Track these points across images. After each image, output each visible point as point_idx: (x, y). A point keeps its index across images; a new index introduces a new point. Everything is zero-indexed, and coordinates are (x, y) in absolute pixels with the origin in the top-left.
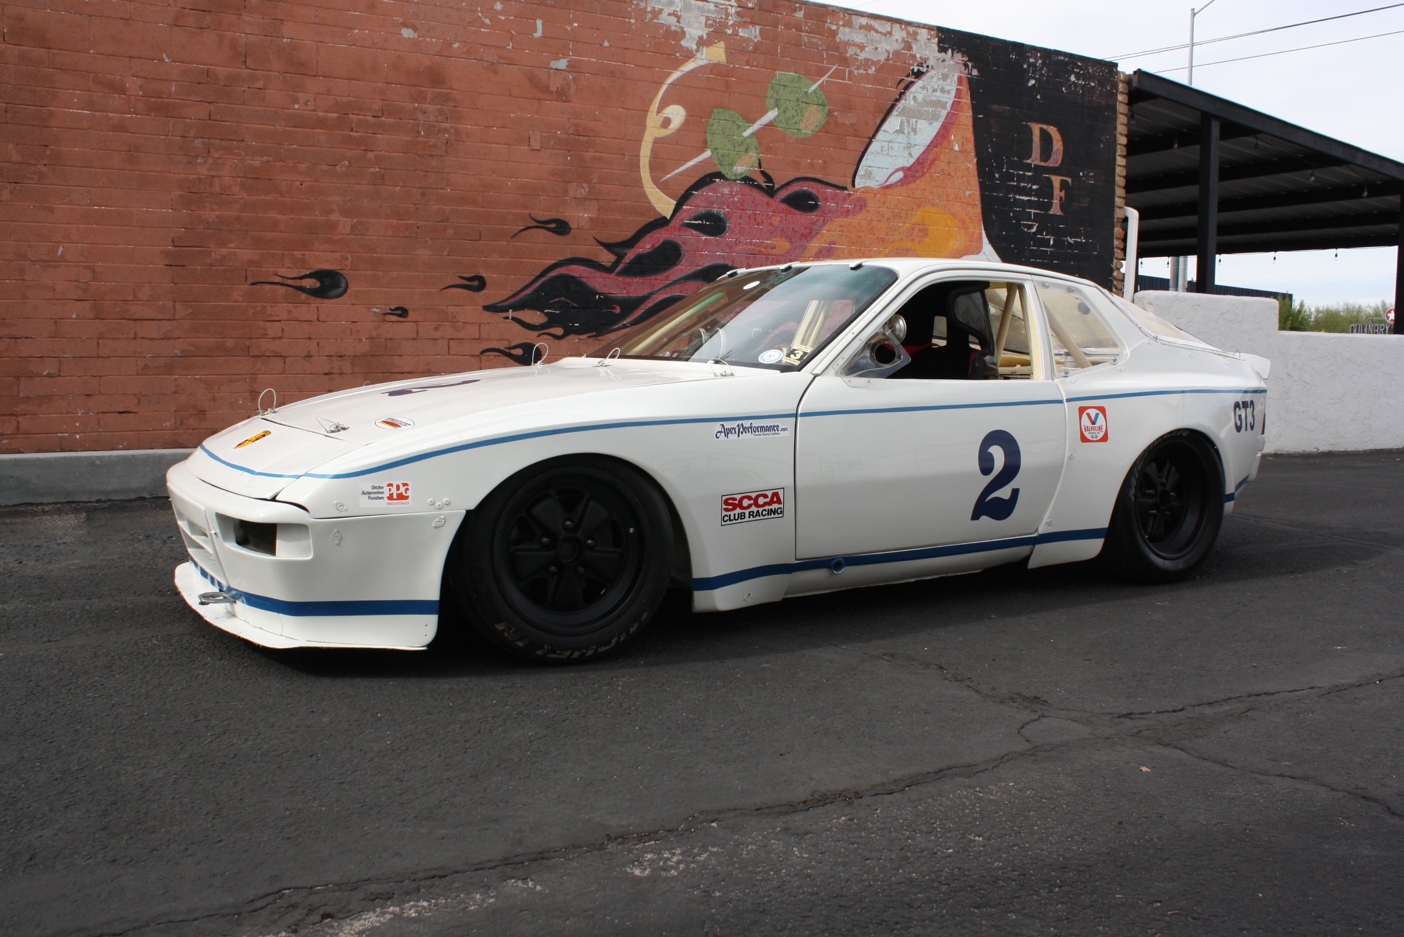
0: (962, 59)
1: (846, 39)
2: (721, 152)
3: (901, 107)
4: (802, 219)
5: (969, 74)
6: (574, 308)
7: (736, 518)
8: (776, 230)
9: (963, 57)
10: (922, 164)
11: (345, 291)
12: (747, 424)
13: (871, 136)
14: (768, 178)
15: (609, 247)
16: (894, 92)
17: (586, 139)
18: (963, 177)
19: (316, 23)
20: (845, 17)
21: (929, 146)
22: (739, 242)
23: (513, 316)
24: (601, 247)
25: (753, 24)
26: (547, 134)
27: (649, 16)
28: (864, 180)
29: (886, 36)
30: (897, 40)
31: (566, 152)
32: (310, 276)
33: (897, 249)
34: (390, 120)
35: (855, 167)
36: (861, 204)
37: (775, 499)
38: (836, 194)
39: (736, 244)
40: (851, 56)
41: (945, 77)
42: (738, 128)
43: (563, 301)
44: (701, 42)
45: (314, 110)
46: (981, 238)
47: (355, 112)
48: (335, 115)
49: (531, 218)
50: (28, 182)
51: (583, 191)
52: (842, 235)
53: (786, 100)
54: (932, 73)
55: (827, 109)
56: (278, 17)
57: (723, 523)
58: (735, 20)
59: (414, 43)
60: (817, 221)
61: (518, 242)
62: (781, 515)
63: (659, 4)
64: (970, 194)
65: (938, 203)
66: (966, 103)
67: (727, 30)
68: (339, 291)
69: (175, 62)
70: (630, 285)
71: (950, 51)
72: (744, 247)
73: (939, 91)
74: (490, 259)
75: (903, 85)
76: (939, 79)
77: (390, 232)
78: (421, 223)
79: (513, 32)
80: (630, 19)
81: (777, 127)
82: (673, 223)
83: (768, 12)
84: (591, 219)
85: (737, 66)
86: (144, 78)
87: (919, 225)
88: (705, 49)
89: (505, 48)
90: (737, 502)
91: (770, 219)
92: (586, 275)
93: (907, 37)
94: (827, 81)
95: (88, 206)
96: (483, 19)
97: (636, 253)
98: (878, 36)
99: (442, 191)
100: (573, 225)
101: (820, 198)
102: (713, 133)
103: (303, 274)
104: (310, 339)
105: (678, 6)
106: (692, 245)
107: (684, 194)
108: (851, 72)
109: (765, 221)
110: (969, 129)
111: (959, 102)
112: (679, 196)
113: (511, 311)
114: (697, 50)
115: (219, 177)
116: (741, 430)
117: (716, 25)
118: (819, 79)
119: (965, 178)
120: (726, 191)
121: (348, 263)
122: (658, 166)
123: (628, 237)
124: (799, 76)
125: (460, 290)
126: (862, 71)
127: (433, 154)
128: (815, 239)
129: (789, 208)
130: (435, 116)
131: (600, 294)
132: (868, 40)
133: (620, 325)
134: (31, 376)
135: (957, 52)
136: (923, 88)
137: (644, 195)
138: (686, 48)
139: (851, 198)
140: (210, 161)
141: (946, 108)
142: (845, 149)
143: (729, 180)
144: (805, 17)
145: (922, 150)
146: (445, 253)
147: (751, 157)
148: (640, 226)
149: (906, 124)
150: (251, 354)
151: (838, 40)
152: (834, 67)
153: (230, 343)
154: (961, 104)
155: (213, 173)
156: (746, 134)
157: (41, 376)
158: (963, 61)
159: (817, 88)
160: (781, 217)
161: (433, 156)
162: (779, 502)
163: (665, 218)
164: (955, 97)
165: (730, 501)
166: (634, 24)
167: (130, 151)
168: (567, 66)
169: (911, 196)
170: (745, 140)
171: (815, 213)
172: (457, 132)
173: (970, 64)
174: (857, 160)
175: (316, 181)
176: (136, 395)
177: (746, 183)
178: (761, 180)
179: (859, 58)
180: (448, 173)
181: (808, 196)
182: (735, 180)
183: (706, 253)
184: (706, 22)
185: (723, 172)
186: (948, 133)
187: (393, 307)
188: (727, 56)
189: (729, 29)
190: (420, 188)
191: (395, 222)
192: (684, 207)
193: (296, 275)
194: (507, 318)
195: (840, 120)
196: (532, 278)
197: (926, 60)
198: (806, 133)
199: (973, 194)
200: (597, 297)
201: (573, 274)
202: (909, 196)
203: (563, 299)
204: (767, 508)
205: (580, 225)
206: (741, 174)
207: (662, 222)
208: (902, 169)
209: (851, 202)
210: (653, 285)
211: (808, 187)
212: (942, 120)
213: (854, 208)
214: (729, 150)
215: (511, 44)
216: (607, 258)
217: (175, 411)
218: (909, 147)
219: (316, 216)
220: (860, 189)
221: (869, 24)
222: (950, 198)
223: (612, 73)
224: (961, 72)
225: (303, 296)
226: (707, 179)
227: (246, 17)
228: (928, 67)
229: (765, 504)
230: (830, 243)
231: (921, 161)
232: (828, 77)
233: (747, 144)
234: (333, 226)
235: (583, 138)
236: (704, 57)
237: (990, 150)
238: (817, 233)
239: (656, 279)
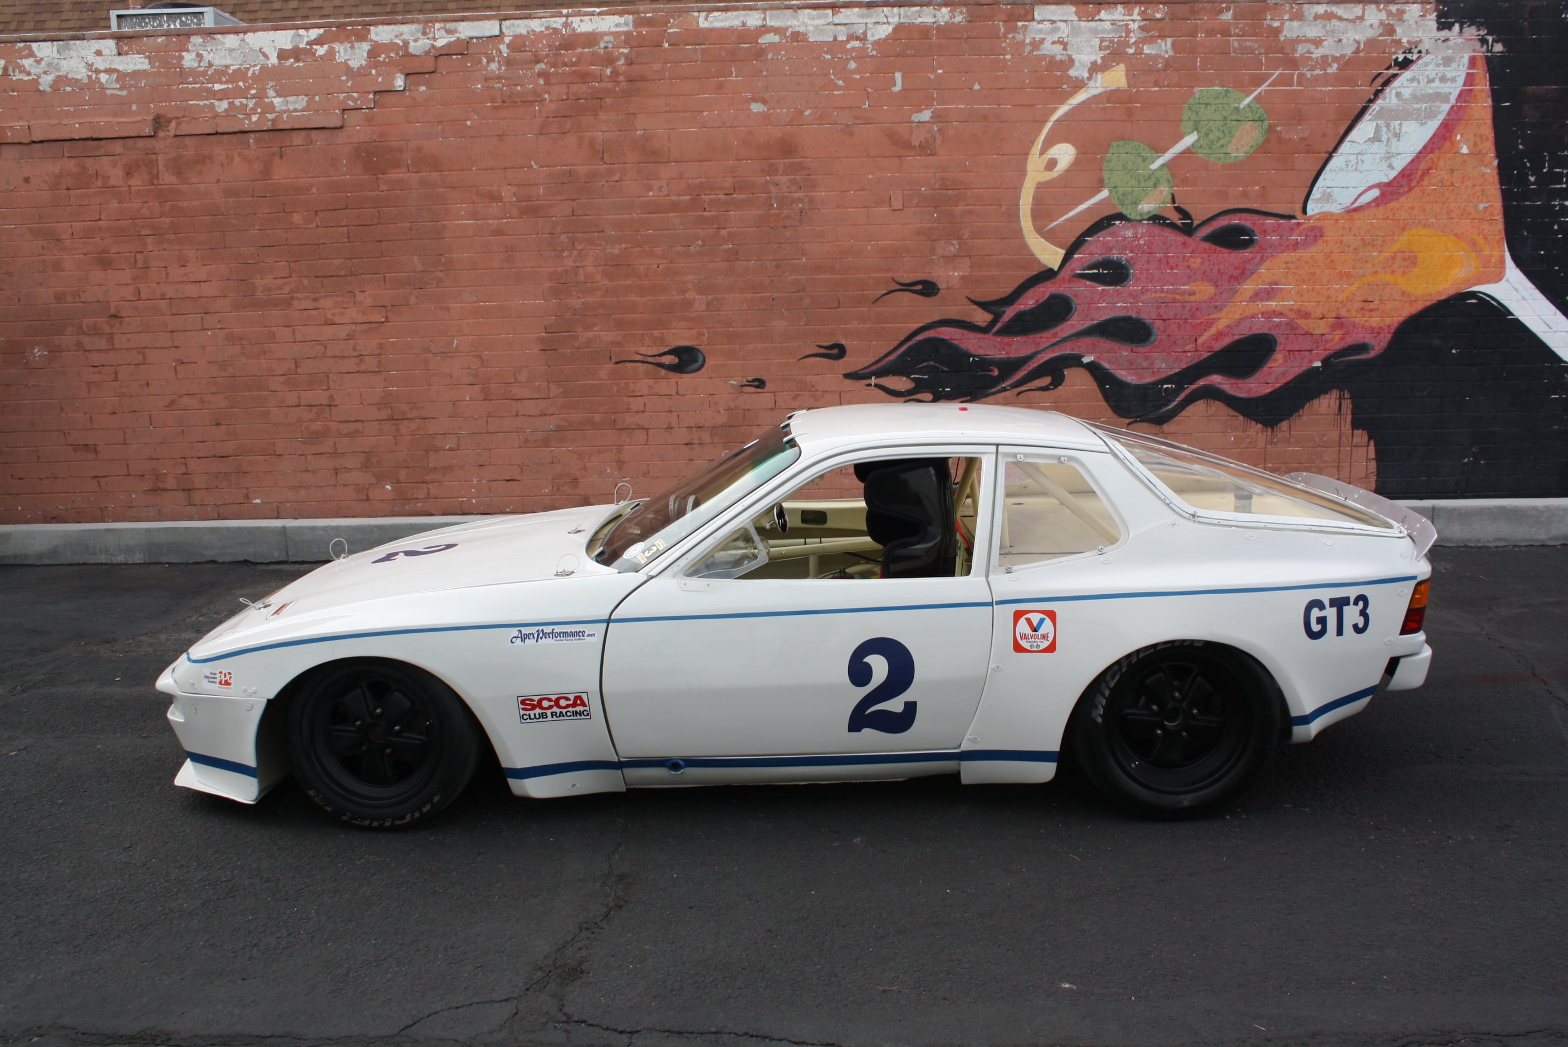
0: (1477, 33)
1: (1294, 36)
2: (1121, 190)
3: (1377, 109)
4: (1229, 258)
5: (1488, 51)
6: (944, 372)
7: (537, 716)
8: (1195, 273)
9: (1479, 30)
10: (1408, 176)
11: (702, 365)
12: (548, 629)
13: (1331, 150)
14: (1184, 214)
15: (984, 305)
16: (1368, 91)
17: (955, 192)
18: (1474, 186)
19: (666, 112)
20: (1293, 8)
21: (1420, 152)
22: (1146, 290)
23: (877, 382)
24: (975, 307)
25: (1163, 37)
26: (910, 192)
27: (1028, 49)
28: (1320, 205)
29: (1355, 22)
30: (1371, 26)
31: (932, 208)
32: (670, 352)
33: (1369, 285)
34: (743, 196)
35: (1307, 190)
36: (1316, 234)
37: (579, 702)
38: (1279, 225)
39: (1143, 293)
40: (1302, 55)
41: (1447, 61)
42: (1144, 161)
43: (932, 365)
44: (1095, 68)
45: (668, 195)
46: (1502, 261)
47: (707, 192)
48: (688, 198)
49: (894, 280)
50: (428, 286)
51: (954, 247)
52: (1287, 273)
53: (1209, 121)
54: (1426, 59)
55: (1266, 124)
56: (631, 112)
57: (523, 721)
58: (1139, 36)
59: (765, 117)
60: (1253, 258)
61: (880, 307)
62: (588, 717)
63: (1041, 33)
64: (1485, 207)
65: (1433, 223)
66: (1482, 91)
67: (1127, 50)
68: (696, 366)
69: (542, 167)
70: (1009, 345)
71: (1457, 27)
72: (1153, 295)
73: (1437, 81)
74: (850, 326)
75: (1380, 80)
76: (1438, 65)
77: (745, 306)
78: (776, 295)
79: (869, 90)
80: (1004, 55)
81: (1197, 153)
82: (1062, 274)
83: (1183, 19)
84: (962, 278)
85: (1142, 89)
86: (517, 185)
87: (1403, 252)
88: (1099, 76)
89: (860, 107)
90: (535, 703)
91: (1187, 261)
92: (957, 337)
93: (1388, 19)
94: (1265, 91)
95: (476, 302)
96: (836, 81)
97: (1017, 310)
98: (1341, 25)
99: (797, 261)
100: (942, 285)
101: (1257, 231)
102: (1111, 170)
103: (661, 351)
104: (670, 411)
105: (1063, 32)
106: (1086, 297)
107: (1075, 241)
108: (1301, 76)
109: (1180, 264)
110: (1485, 123)
111: (1471, 90)
112: (1069, 244)
113: (873, 378)
114: (1089, 78)
115: (583, 267)
116: (541, 635)
117: (1113, 46)
118: (1256, 90)
119: (1478, 188)
120: (1129, 233)
121: (705, 338)
122: (1041, 213)
123: (1007, 294)
124: (1227, 90)
125: (818, 359)
126: (1317, 72)
127: (787, 224)
128: (1249, 281)
129: (1213, 247)
130: (788, 187)
131: (974, 356)
132: (1327, 32)
133: (998, 388)
134: (437, 450)
135: (1469, 26)
136: (1412, 80)
137: (1025, 246)
138: (1076, 77)
139: (1302, 228)
140: (575, 253)
141: (1448, 102)
142: (1293, 170)
143: (1133, 220)
144: (1235, 17)
145: (1409, 159)
146: (802, 323)
147: (1161, 192)
148: (1022, 280)
149: (1384, 129)
150: (617, 427)
151: (1282, 39)
152: (1277, 73)
153: (597, 418)
154: (1473, 93)
155: (578, 264)
156: (1154, 166)
157: (444, 450)
158: (1479, 35)
159: (1252, 101)
160: (1202, 258)
161: (786, 227)
162: (583, 704)
163: (1051, 270)
164: (1464, 85)
165: (527, 702)
166: (1010, 60)
167: (507, 251)
168: (931, 117)
169: (1391, 217)
170: (1153, 173)
171: (1249, 250)
172: (811, 201)
173: (1490, 38)
174: (1311, 180)
175: (671, 262)
176: (519, 465)
177: (1155, 223)
178: (1175, 218)
179: (1314, 56)
180: (804, 243)
181: (1241, 230)
182: (1141, 221)
183: (1104, 304)
184: (1100, 44)
185: (1124, 213)
186: (1452, 132)
187: (750, 379)
188: (1128, 80)
189: (1131, 48)
190: (774, 260)
191: (750, 295)
192: (1076, 256)
193: (655, 353)
194: (870, 385)
195: (1285, 136)
196: (896, 343)
197: (1416, 44)
198: (1236, 157)
199: (1492, 206)
200: (971, 359)
201: (943, 337)
202: (1388, 218)
203: (931, 363)
204: (571, 709)
205: (950, 285)
206: (1149, 212)
207: (1048, 274)
208: (1378, 185)
209: (1300, 233)
210: (1038, 344)
211: (1240, 220)
212: (1441, 117)
213: (1306, 239)
214: (1132, 187)
215: (867, 103)
216: (981, 317)
217: (553, 479)
218: (1389, 158)
219: (673, 295)
220: (1314, 216)
221: (1329, 11)
222: (1453, 215)
223: (985, 118)
224: (1474, 51)
225: (663, 372)
226: (1103, 223)
227: (602, 116)
228: (1420, 52)
229: (568, 706)
230: (1270, 284)
231: (1408, 172)
232: (1269, 86)
233: (1156, 178)
234: (689, 304)
235: (951, 192)
236: (1098, 85)
237: (1521, 147)
238: (1252, 273)
239: (1041, 337)
